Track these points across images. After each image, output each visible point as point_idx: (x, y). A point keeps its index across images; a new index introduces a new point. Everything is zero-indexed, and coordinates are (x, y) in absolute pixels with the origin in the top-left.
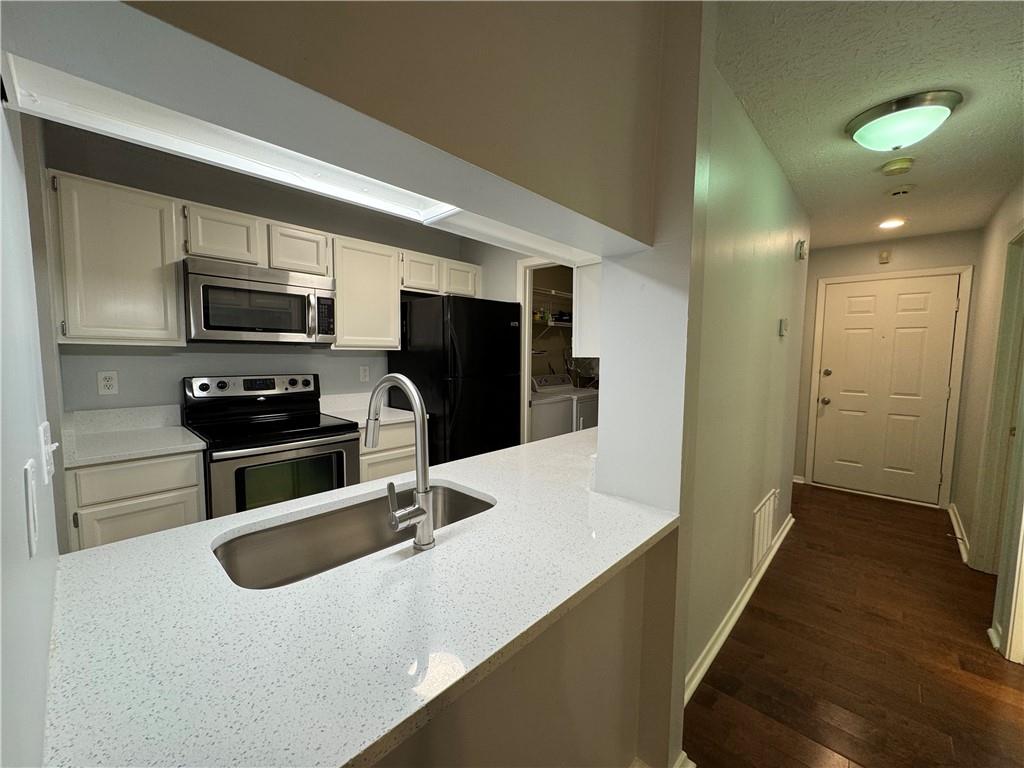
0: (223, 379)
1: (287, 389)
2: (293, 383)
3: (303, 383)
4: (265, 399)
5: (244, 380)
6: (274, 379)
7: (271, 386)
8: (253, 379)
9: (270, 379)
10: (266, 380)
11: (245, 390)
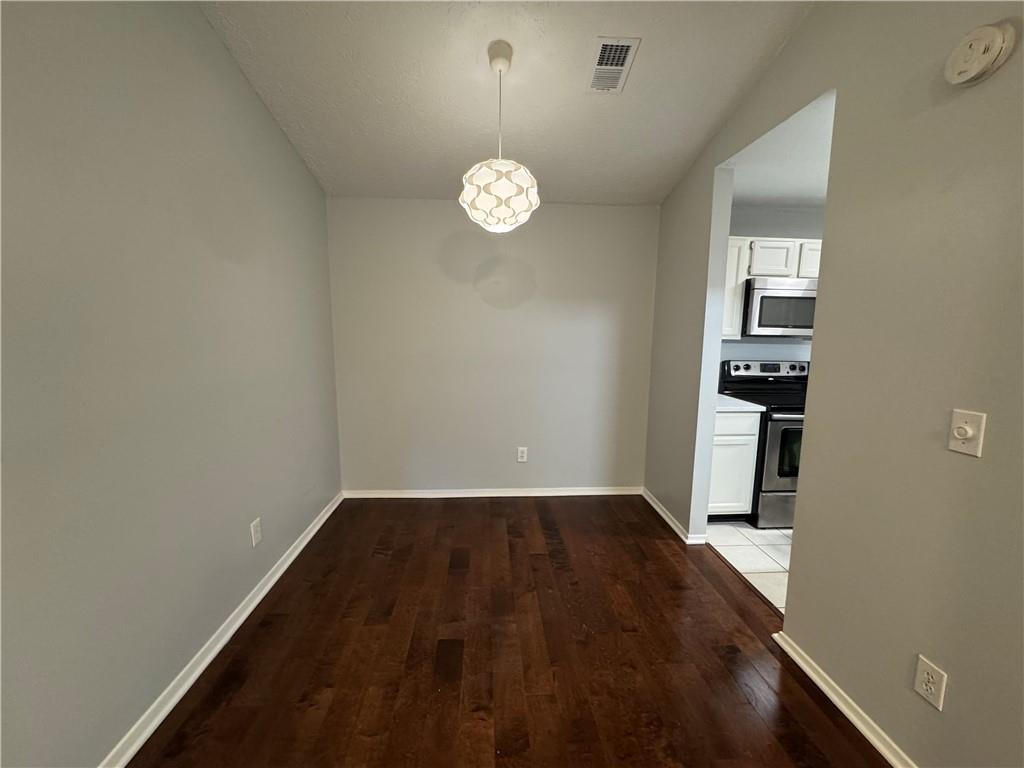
0: (749, 363)
1: (788, 373)
2: (793, 368)
3: (800, 369)
4: (773, 379)
5: (761, 364)
6: (780, 364)
7: (777, 370)
8: (766, 364)
9: (777, 364)
10: (774, 365)
11: (761, 371)
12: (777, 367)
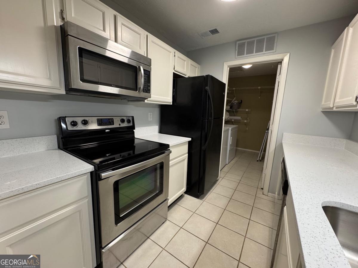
1: (120, 125)
2: (123, 121)
3: (127, 122)
4: (109, 131)
5: (97, 119)
6: (113, 119)
7: (112, 123)
8: (102, 119)
9: (111, 119)
10: (109, 119)
11: (98, 125)
12: (112, 121)
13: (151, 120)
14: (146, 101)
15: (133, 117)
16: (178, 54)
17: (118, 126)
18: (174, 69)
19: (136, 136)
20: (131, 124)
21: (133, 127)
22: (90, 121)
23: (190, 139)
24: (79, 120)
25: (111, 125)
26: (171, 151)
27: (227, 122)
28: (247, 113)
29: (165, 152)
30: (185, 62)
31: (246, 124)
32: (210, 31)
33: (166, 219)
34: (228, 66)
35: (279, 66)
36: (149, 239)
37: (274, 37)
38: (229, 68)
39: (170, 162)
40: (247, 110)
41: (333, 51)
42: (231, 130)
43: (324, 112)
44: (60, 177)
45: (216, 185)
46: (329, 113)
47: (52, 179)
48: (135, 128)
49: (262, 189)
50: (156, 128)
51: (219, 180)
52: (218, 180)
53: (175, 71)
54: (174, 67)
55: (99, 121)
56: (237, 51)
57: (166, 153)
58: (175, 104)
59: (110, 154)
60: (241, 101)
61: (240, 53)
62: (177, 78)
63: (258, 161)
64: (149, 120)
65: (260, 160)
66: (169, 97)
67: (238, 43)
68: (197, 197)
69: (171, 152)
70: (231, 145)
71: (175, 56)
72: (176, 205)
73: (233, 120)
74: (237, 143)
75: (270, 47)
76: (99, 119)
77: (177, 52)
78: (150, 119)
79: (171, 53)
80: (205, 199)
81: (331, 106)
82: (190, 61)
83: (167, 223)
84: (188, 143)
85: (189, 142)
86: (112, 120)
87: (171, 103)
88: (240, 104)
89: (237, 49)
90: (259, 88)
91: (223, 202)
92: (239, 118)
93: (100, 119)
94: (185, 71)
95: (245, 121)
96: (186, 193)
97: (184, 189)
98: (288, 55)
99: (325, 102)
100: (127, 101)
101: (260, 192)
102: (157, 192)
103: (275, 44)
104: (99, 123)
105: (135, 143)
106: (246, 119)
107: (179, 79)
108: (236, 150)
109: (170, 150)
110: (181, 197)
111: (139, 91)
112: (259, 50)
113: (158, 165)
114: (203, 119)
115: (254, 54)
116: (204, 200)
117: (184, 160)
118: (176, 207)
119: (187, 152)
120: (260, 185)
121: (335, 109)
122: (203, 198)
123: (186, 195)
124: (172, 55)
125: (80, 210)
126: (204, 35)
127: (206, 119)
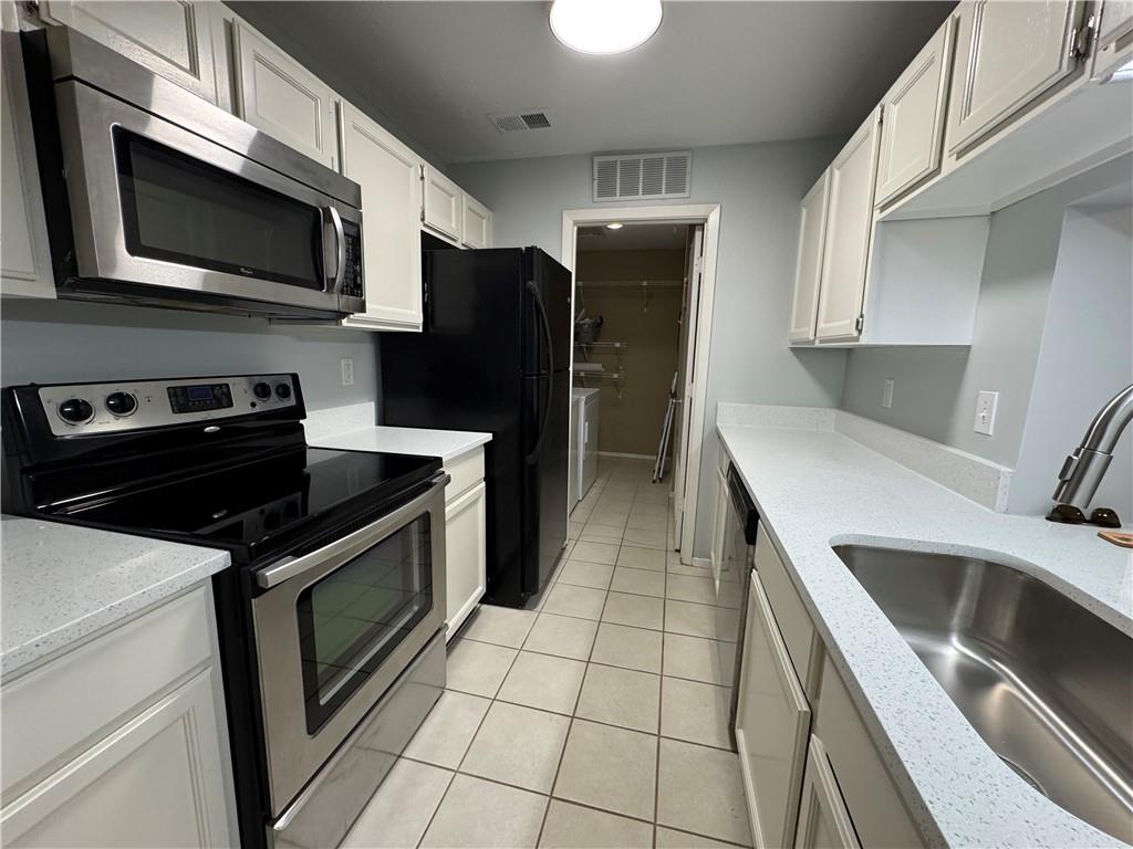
1: (253, 405)
2: (262, 392)
3: (277, 392)
4: (218, 428)
5: (168, 388)
6: (227, 385)
7: (225, 401)
8: (187, 387)
9: (220, 386)
10: (213, 386)
11: (174, 412)
12: (222, 393)
13: (351, 382)
14: (345, 322)
15: (295, 377)
16: (431, 172)
17: (250, 410)
18: (423, 220)
19: (310, 441)
20: (292, 402)
21: (299, 411)
22: (140, 399)
23: (488, 437)
24: (96, 396)
25: (220, 406)
26: (449, 476)
27: (579, 382)
28: (617, 352)
29: (434, 481)
30: (453, 199)
31: (616, 384)
32: (523, 117)
33: (443, 689)
34: (575, 223)
35: (698, 234)
36: (402, 761)
37: (684, 160)
38: (576, 228)
39: (447, 509)
40: (618, 345)
41: (804, 211)
42: (586, 403)
43: (793, 350)
44: (120, 604)
45: (563, 562)
46: (804, 352)
47: (92, 616)
48: (307, 414)
49: (679, 551)
50: (368, 409)
51: (569, 548)
52: (564, 549)
53: (425, 225)
54: (423, 212)
55: (175, 395)
56: (596, 182)
57: (436, 483)
58: (431, 330)
59: (225, 512)
60: (602, 320)
61: (606, 190)
62: (433, 249)
63: (654, 482)
64: (344, 383)
65: (660, 479)
66: (411, 309)
67: (597, 160)
68: (519, 604)
69: (448, 480)
70: (587, 446)
71: (422, 178)
72: (463, 641)
73: (582, 374)
74: (602, 438)
75: (677, 185)
76: (174, 388)
77: (428, 166)
78: (348, 380)
79: (413, 169)
80: (540, 606)
81: (812, 338)
82: (464, 198)
83: (448, 697)
84: (483, 448)
85: (487, 445)
86: (225, 390)
87: (418, 327)
88: (598, 325)
89: (596, 176)
90: (645, 283)
91: (590, 605)
92: (598, 367)
93: (178, 390)
94: (453, 225)
95: (616, 376)
96: (484, 600)
97: (481, 589)
98: (719, 208)
99: (797, 328)
100: (267, 322)
101: (673, 559)
102: (416, 608)
103: (688, 178)
104: (178, 402)
105: (308, 464)
106: (617, 371)
107: (438, 253)
108: (599, 460)
109: (447, 473)
110: (473, 616)
111: (327, 290)
112: (653, 188)
113: (412, 525)
114: (525, 375)
115: (640, 196)
116: (539, 608)
117: (476, 501)
118: (462, 645)
119: (483, 475)
120: (670, 542)
121: (817, 344)
122: (535, 605)
123: (485, 607)
124: (414, 173)
125: (188, 713)
126: (507, 124)
127: (532, 375)
